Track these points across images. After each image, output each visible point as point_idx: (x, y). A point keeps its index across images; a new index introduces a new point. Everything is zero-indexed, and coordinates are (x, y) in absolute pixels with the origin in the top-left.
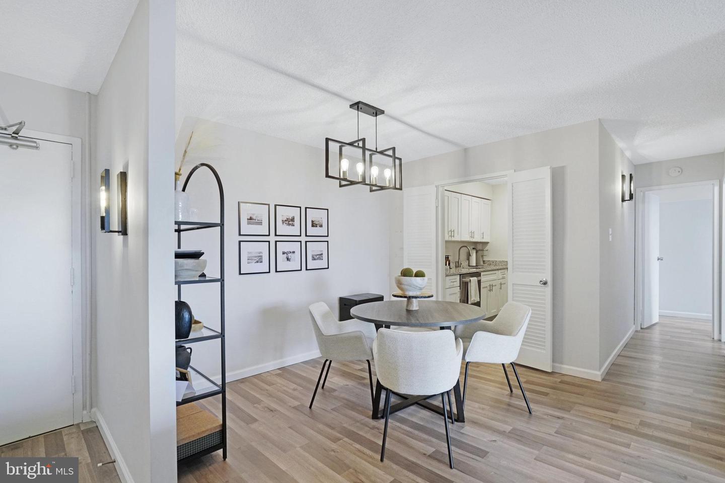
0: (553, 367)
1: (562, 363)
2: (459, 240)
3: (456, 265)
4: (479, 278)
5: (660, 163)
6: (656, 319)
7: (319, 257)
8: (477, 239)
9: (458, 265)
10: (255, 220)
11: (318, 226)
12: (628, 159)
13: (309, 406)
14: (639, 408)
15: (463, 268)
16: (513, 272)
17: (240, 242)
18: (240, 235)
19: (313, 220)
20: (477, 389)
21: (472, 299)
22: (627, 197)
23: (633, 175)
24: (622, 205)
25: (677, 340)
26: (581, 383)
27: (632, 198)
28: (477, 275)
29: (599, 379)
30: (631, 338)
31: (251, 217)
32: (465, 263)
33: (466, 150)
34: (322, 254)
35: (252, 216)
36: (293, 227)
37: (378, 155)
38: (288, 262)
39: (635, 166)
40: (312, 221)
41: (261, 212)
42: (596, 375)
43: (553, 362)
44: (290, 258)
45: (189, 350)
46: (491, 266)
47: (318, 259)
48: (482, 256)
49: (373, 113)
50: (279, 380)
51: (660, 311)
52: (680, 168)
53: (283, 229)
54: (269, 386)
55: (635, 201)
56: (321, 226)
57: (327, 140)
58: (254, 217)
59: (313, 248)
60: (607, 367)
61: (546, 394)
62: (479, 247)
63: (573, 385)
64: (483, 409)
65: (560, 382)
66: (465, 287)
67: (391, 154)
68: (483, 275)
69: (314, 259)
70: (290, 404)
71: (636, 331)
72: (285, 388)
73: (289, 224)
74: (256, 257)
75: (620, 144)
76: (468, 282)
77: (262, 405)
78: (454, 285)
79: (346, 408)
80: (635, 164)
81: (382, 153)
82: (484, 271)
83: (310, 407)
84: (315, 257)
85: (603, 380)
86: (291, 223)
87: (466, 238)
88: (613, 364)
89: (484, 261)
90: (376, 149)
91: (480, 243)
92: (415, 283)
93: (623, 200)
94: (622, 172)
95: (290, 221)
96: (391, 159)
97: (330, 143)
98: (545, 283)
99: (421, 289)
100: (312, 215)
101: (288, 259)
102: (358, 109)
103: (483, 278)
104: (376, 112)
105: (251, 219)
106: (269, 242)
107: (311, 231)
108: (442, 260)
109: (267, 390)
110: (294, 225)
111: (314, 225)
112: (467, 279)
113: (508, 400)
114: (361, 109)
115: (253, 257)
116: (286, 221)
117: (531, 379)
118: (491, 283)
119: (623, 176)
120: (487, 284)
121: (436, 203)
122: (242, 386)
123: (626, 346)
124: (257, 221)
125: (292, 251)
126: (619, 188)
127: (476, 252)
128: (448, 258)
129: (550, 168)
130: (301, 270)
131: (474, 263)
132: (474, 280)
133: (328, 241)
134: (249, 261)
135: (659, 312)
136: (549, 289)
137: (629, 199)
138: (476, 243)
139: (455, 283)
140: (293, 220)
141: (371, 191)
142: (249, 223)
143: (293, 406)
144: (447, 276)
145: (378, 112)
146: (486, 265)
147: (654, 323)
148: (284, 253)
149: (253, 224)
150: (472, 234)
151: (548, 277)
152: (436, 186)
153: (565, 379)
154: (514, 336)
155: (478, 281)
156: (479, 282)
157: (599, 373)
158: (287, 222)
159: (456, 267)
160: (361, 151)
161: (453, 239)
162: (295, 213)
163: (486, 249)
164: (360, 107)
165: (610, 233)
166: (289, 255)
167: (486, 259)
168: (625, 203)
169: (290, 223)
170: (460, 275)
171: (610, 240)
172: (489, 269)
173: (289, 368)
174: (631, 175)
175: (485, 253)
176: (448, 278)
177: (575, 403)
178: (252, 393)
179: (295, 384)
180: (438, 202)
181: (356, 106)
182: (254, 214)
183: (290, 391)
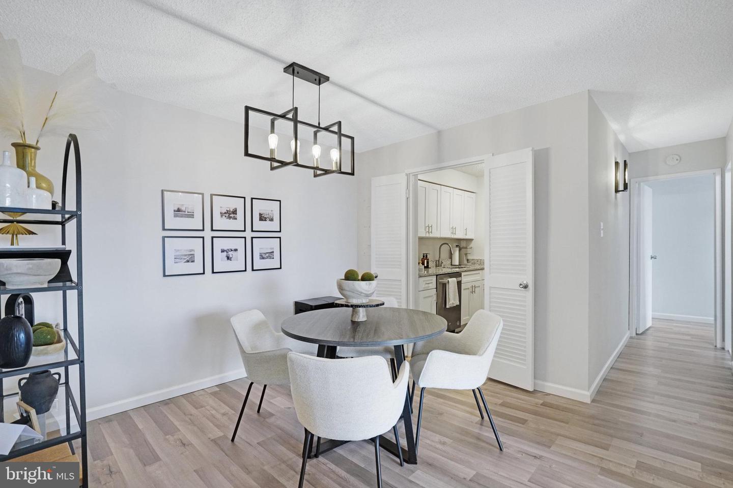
0: (535, 384)
1: (545, 380)
2: (438, 236)
3: (436, 264)
4: (459, 279)
5: (656, 151)
6: (649, 323)
7: (270, 255)
8: (459, 235)
9: (438, 264)
10: (185, 212)
11: (268, 220)
12: (622, 144)
13: (231, 438)
14: (635, 442)
15: (444, 267)
16: (490, 274)
17: (164, 238)
18: (164, 229)
19: (261, 212)
20: (441, 414)
21: (451, 303)
22: (621, 187)
23: (628, 162)
24: (616, 196)
25: (675, 347)
26: (567, 406)
27: (627, 188)
28: (458, 275)
29: (588, 401)
30: (626, 346)
31: (178, 209)
32: (447, 263)
33: (439, 133)
34: (273, 252)
35: (180, 207)
36: (235, 220)
37: (324, 133)
38: (229, 261)
39: (629, 153)
40: (260, 214)
41: (193, 203)
42: (584, 395)
43: (535, 378)
44: (231, 256)
45: (57, 377)
46: (476, 265)
47: (267, 258)
48: (466, 254)
49: (316, 80)
50: (212, 401)
51: (654, 313)
52: (679, 156)
53: (221, 223)
54: (196, 408)
55: (630, 193)
56: (272, 220)
57: (247, 109)
58: (183, 209)
59: (261, 246)
60: (598, 384)
61: (524, 422)
62: (463, 244)
63: (557, 408)
64: (444, 443)
65: (541, 405)
66: (442, 289)
67: (336, 131)
68: (464, 275)
69: (262, 258)
70: (210, 436)
71: (631, 338)
72: (214, 412)
73: (230, 218)
74: (186, 255)
75: (614, 126)
76: (446, 284)
77: (175, 437)
78: (429, 287)
79: (277, 441)
80: (630, 152)
81: (326, 129)
82: (466, 271)
83: (233, 440)
84: (264, 255)
85: (593, 401)
86: (232, 215)
87: (447, 234)
88: (605, 380)
89: (468, 260)
90: (319, 124)
91: (463, 239)
92: (360, 290)
93: (617, 191)
94: (616, 159)
95: (231, 214)
96: (336, 136)
97: (250, 112)
98: (526, 287)
99: (367, 296)
100: (259, 207)
101: (228, 258)
102: (293, 74)
103: (465, 279)
104: (320, 79)
105: (179, 210)
106: (203, 238)
107: (258, 225)
108: (414, 259)
109: (191, 415)
110: (236, 219)
111: (262, 218)
112: (445, 281)
113: (477, 431)
114: (298, 73)
115: (182, 255)
116: (225, 213)
117: (508, 400)
118: (473, 284)
119: (617, 163)
120: (469, 286)
121: (406, 193)
122: (164, 409)
123: (621, 356)
124: (186, 213)
125: (233, 248)
126: (611, 177)
127: (460, 250)
128: (426, 256)
129: (532, 150)
130: (245, 271)
131: (456, 261)
132: (453, 281)
133: (280, 238)
134: (177, 260)
135: (652, 315)
136: (530, 293)
137: (623, 189)
138: (459, 240)
139: (430, 285)
140: (235, 212)
141: (316, 176)
142: (175, 216)
143: (213, 438)
144: (420, 277)
145: (322, 79)
146: (471, 264)
147: (648, 327)
148: (223, 251)
149: (182, 217)
150: (453, 230)
151: (529, 279)
152: (407, 175)
153: (548, 400)
154: (481, 355)
155: (457, 282)
156: (459, 283)
157: (588, 394)
158: (227, 215)
159: (436, 266)
160: (292, 124)
161: (431, 235)
162: (238, 204)
163: (470, 246)
164: (296, 72)
165: (602, 228)
166: (230, 253)
167: (470, 257)
168: (620, 194)
169: (230, 215)
170: (437, 275)
171: (602, 235)
172: (472, 268)
173: (229, 385)
174: (625, 161)
175: (469, 251)
176: (422, 279)
177: (558, 435)
178: (172, 419)
179: (228, 406)
180: (409, 193)
181: (291, 69)
182: (183, 205)
183: (219, 416)
